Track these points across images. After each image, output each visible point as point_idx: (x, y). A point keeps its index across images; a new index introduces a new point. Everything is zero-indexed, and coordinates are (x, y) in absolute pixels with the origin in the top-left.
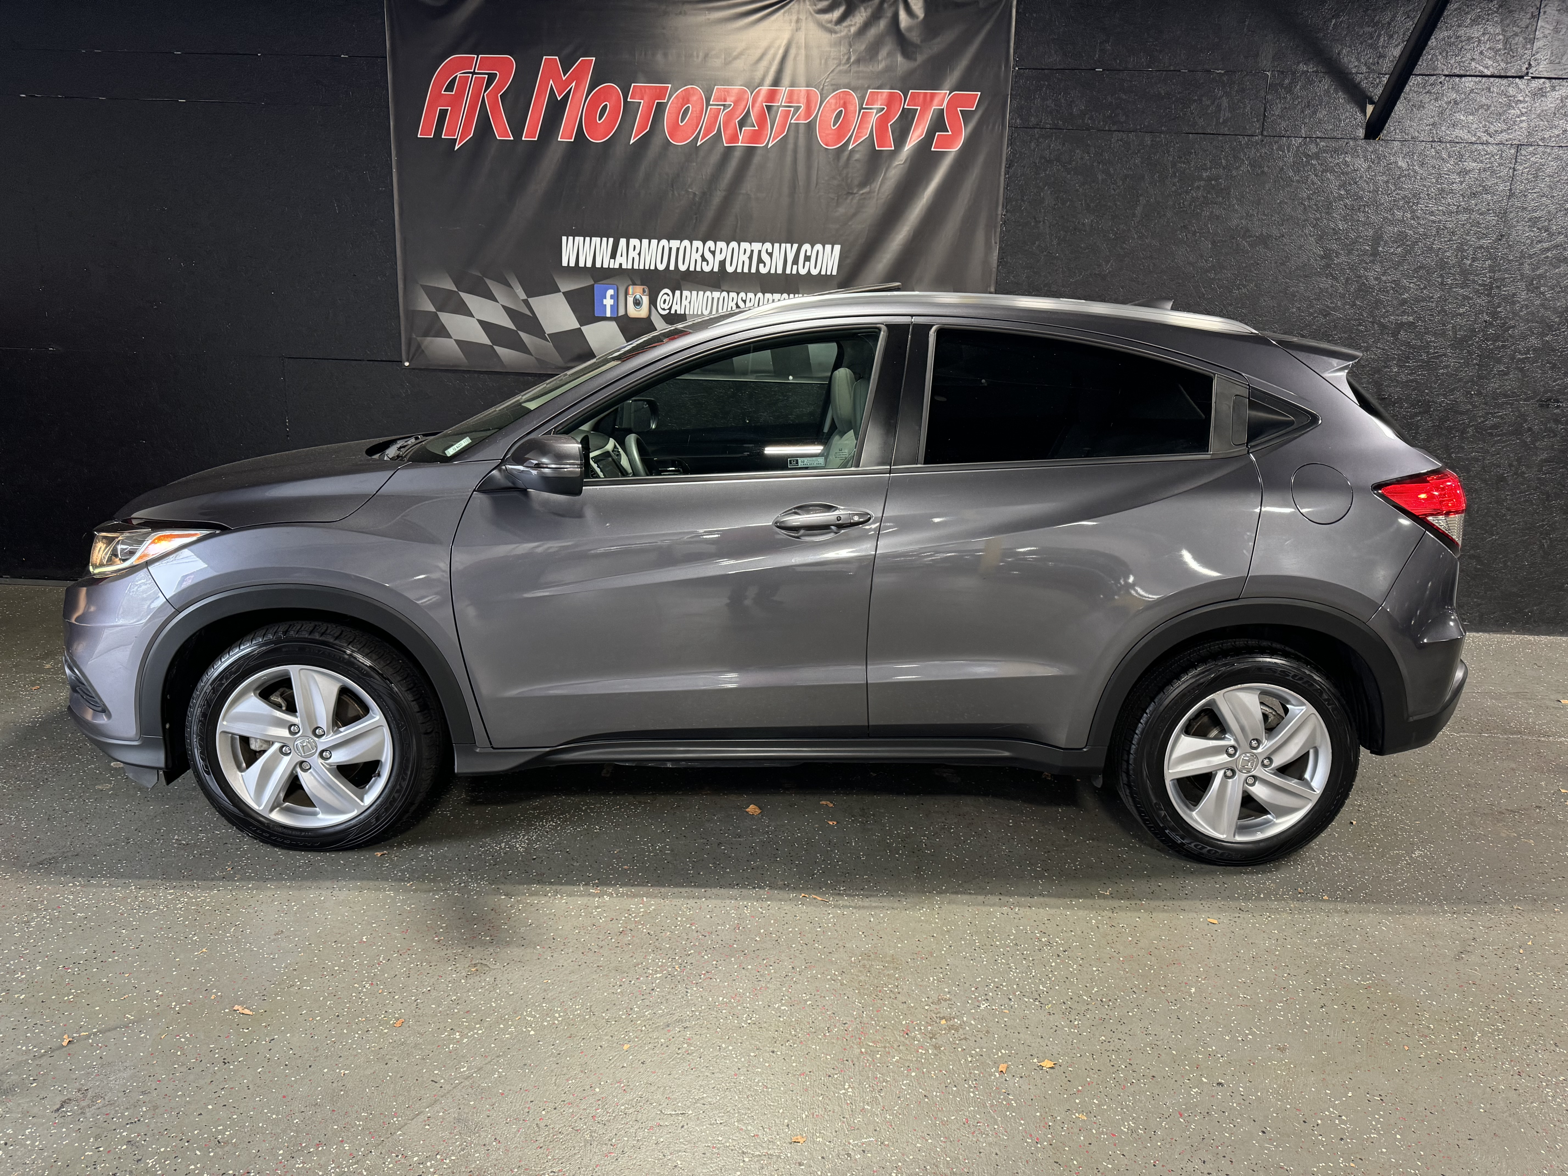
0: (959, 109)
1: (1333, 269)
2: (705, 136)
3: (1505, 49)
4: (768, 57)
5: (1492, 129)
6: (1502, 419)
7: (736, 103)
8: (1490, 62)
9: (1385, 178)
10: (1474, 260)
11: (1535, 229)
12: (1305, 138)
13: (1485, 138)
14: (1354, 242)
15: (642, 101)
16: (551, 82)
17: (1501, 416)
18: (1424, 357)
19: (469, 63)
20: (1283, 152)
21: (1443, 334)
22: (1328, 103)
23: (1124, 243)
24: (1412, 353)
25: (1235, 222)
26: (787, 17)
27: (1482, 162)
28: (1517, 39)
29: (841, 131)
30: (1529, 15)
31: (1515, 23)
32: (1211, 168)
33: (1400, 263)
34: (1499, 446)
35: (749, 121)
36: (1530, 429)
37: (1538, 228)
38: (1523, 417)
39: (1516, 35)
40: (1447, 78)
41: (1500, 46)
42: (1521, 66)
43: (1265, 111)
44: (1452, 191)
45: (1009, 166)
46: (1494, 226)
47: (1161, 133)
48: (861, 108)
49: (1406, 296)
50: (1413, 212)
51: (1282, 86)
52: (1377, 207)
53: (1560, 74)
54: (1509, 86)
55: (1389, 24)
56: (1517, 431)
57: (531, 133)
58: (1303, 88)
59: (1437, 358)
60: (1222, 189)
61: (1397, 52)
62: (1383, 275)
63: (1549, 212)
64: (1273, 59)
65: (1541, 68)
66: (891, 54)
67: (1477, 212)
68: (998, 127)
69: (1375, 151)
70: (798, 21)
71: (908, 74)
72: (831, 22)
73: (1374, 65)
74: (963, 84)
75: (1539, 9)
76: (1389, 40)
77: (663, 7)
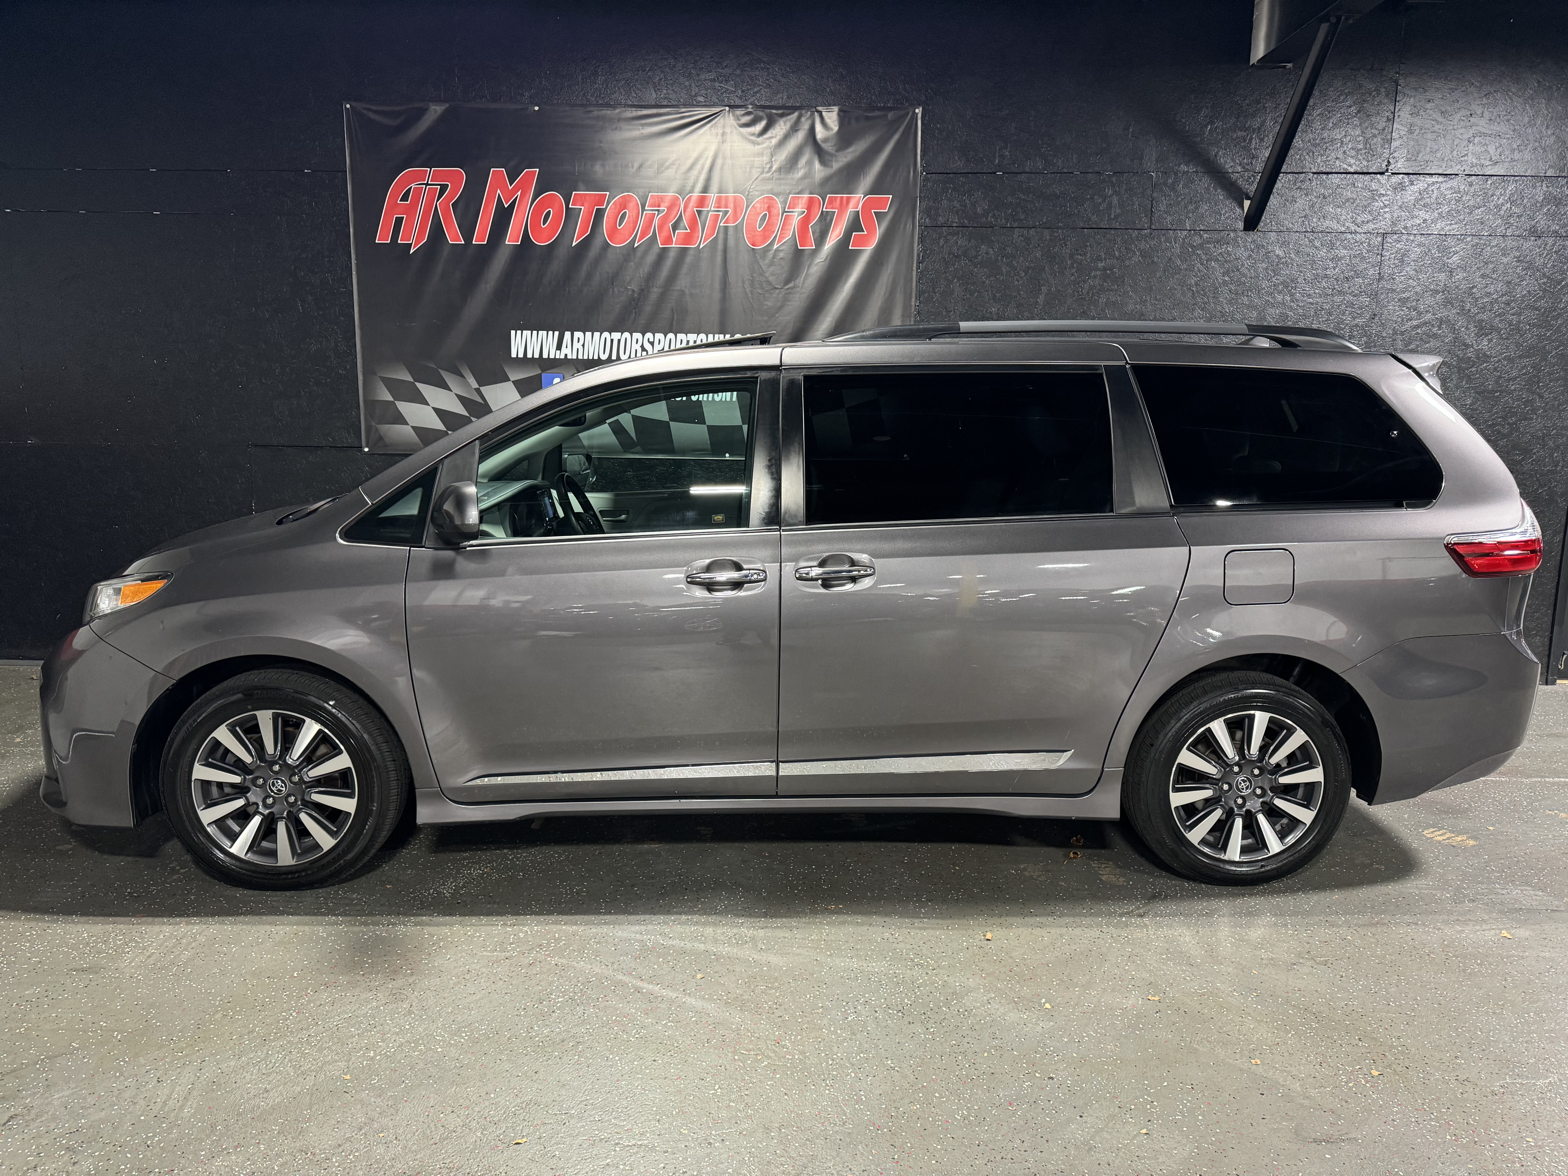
0: (873, 211)
2: (641, 238)
3: (1366, 149)
4: (698, 167)
5: (1359, 220)
7: (670, 208)
8: (1352, 161)
9: (1264, 265)
10: (1351, 337)
11: (1405, 308)
12: (1190, 230)
13: (1353, 228)
15: (583, 208)
16: (499, 191)
20: (1170, 243)
22: (1209, 199)
25: (1130, 307)
26: (714, 131)
27: (1352, 249)
28: (1375, 140)
30: (1385, 119)
31: (1372, 126)
32: (1105, 259)
35: (682, 225)
37: (1407, 308)
39: (1375, 136)
40: (1315, 176)
41: (1361, 146)
42: (1380, 163)
43: (1152, 207)
44: (1326, 276)
45: (920, 263)
46: (1366, 306)
47: (1058, 228)
48: (784, 212)
50: (1292, 295)
51: (1165, 184)
52: (1259, 291)
53: (1416, 170)
54: (1372, 181)
55: (1259, 128)
57: (480, 238)
58: (1185, 186)
60: (1116, 278)
61: (1266, 153)
63: (1417, 293)
64: (1157, 161)
65: (1399, 165)
66: (810, 163)
67: (1350, 294)
68: (909, 226)
69: (1254, 241)
70: (723, 134)
71: (826, 181)
72: (753, 134)
73: (1248, 164)
74: (876, 188)
75: (1394, 113)
76: (1260, 142)
77: (600, 124)
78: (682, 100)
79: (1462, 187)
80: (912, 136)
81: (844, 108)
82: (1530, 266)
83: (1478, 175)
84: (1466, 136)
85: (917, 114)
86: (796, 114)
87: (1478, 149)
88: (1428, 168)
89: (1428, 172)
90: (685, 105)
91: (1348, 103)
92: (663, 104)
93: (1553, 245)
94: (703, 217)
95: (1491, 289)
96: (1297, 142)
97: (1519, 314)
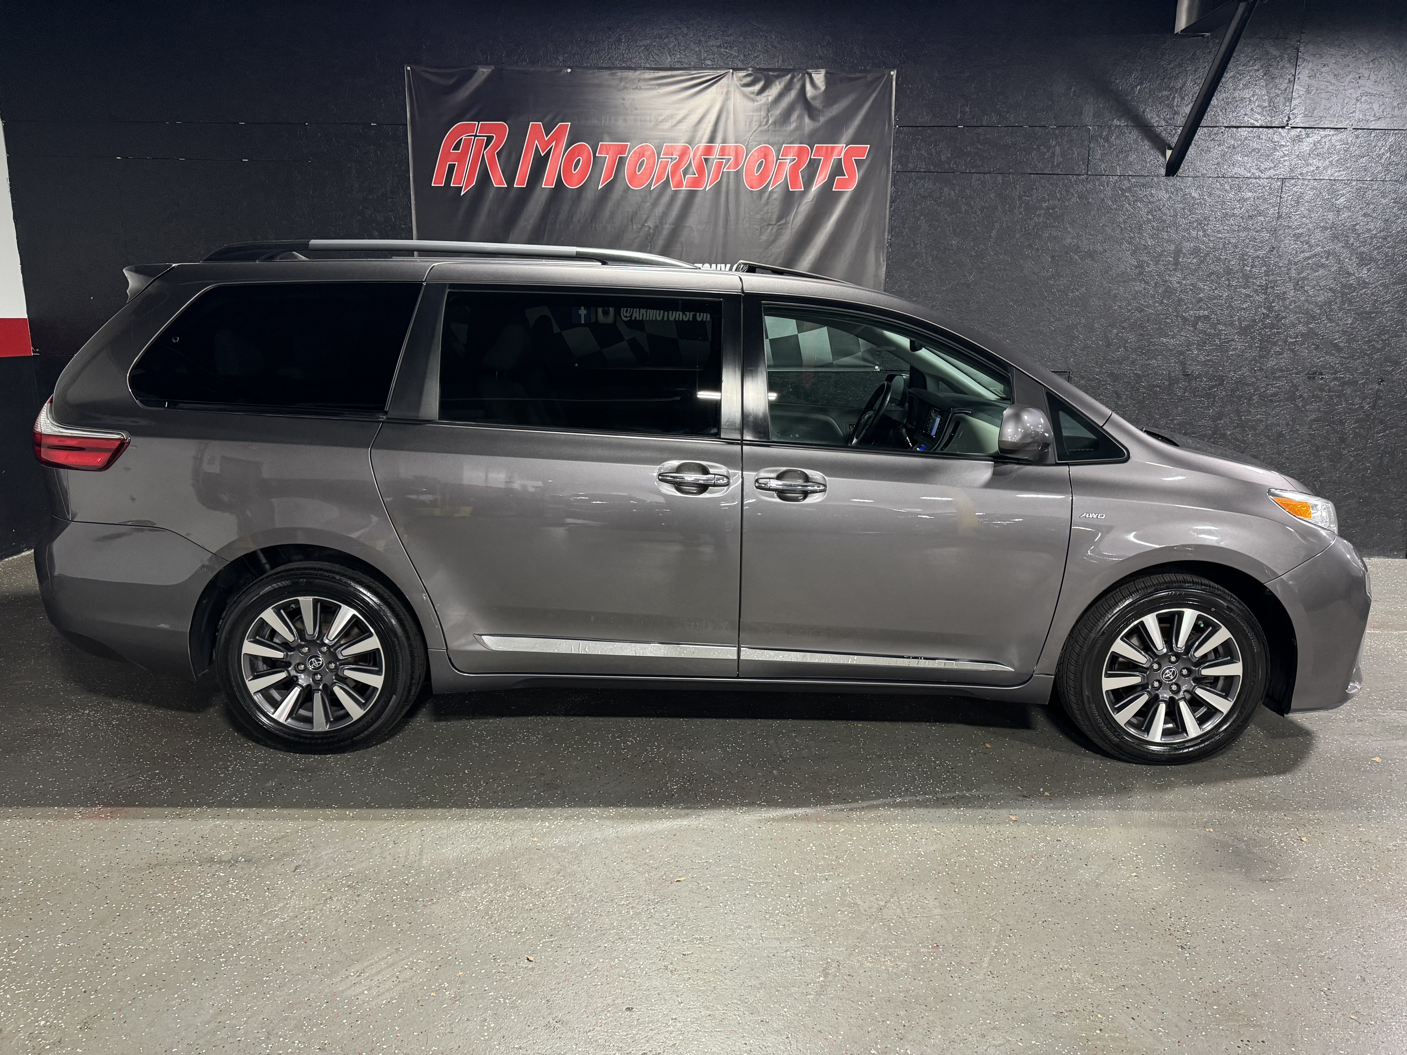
0: (853, 158)
1: (1145, 276)
3: (1270, 106)
4: (706, 121)
5: (1263, 167)
6: (1279, 389)
8: (1259, 117)
9: (1181, 206)
10: (1252, 267)
11: (1298, 242)
12: (1120, 176)
13: (1257, 174)
14: (1160, 255)
15: (608, 156)
16: (536, 142)
17: (1278, 386)
18: (1218, 342)
19: (471, 128)
20: (1104, 187)
21: (1232, 324)
22: (1137, 149)
23: (983, 259)
24: (1208, 340)
25: (1069, 241)
26: (719, 90)
27: (1256, 192)
28: (1278, 98)
29: (763, 177)
30: (1287, 81)
31: (1276, 87)
32: (1048, 200)
33: (1196, 270)
34: (1278, 410)
35: (691, 170)
36: (1301, 396)
37: (1301, 242)
38: (1296, 387)
39: (1278, 95)
40: (1227, 129)
41: (1266, 104)
42: (1282, 119)
43: (1089, 156)
44: (1234, 215)
45: (892, 202)
46: (1267, 241)
47: (1009, 174)
48: (778, 159)
49: (1201, 295)
51: (1101, 136)
52: (1177, 227)
53: (1312, 124)
54: (1274, 134)
55: (1181, 88)
56: (1292, 398)
58: (1117, 138)
59: (1227, 342)
60: (1057, 216)
61: (1187, 110)
62: (1183, 280)
63: (1309, 229)
64: (1094, 117)
65: (1298, 120)
66: (800, 117)
67: (1253, 230)
68: (884, 171)
69: (1173, 185)
70: (727, 93)
71: (814, 132)
72: (753, 93)
73: (1171, 119)
74: (856, 139)
75: (1294, 76)
76: (1181, 101)
77: (623, 84)
78: (692, 64)
79: (1350, 140)
80: (888, 95)
81: (831, 71)
82: (1404, 207)
83: (1364, 129)
84: (1355, 96)
85: (892, 76)
86: (789, 76)
87: (1365, 106)
88: (1322, 123)
89: (1321, 126)
90: (695, 68)
91: (1256, 68)
92: (676, 67)
94: (710, 164)
95: (1372, 226)
96: (1214, 102)
97: (1394, 247)
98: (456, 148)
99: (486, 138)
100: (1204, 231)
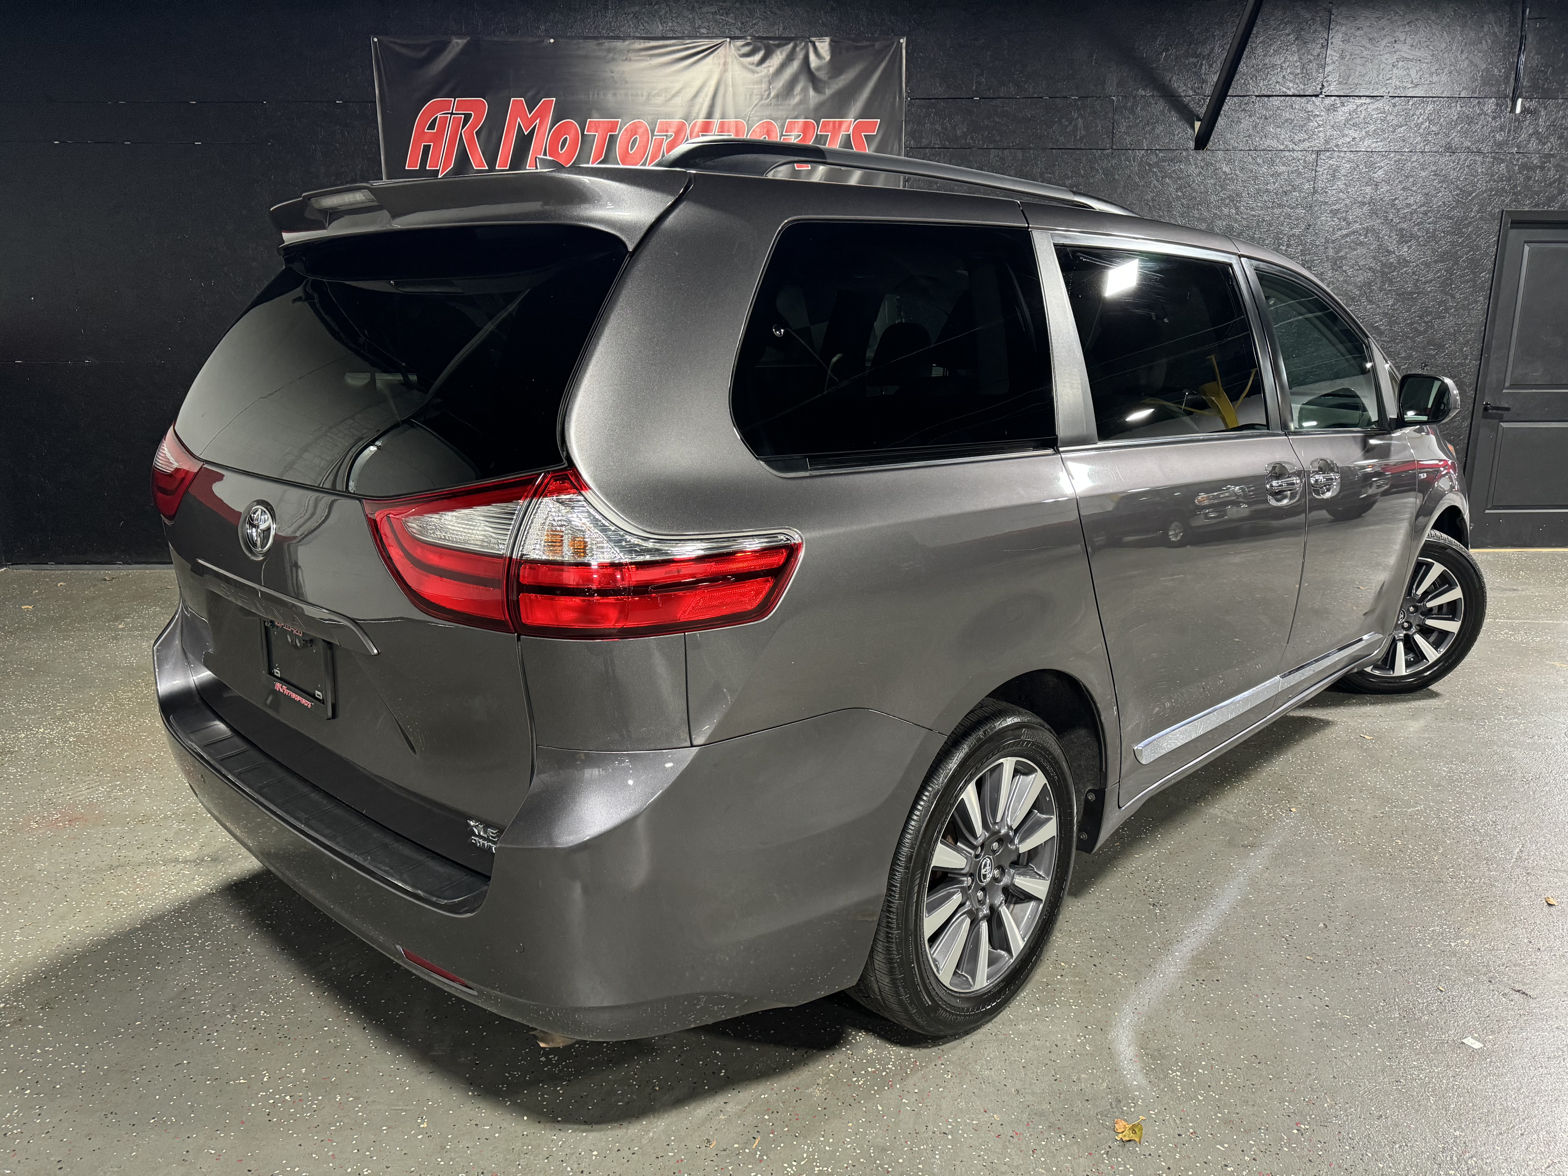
0: (863, 134)
3: (1302, 73)
4: (702, 94)
5: (1297, 138)
8: (1291, 85)
9: (1212, 181)
10: (1288, 246)
11: (1335, 219)
12: (1147, 150)
13: (1291, 146)
16: (519, 119)
20: (1130, 162)
22: (1164, 121)
26: (716, 61)
27: (1290, 165)
28: (1311, 65)
30: (1319, 46)
31: (1309, 53)
32: (1072, 177)
37: (1338, 219)
39: (1310, 61)
40: (1258, 99)
41: (1299, 71)
42: (1315, 87)
43: (1113, 128)
44: (1267, 191)
46: (1302, 217)
47: (1030, 149)
51: (1125, 107)
52: (1208, 205)
53: (1347, 92)
54: (1307, 103)
55: (1209, 55)
57: (502, 164)
58: (1143, 109)
61: (1215, 78)
63: (1346, 205)
64: (1117, 86)
65: (1332, 88)
66: (804, 90)
67: (1288, 207)
68: (896, 148)
69: (1203, 160)
70: (725, 64)
71: (820, 106)
72: (753, 64)
73: (1199, 89)
74: (865, 114)
75: (1327, 40)
76: (1209, 68)
77: (611, 55)
78: (686, 32)
79: (1386, 108)
80: (897, 64)
81: (836, 39)
82: (1445, 179)
83: (1401, 97)
84: (1390, 61)
85: (902, 44)
86: (791, 45)
87: (1402, 73)
88: (1357, 91)
89: (1357, 94)
90: (689, 37)
91: (1287, 32)
92: (668, 36)
93: (1466, 160)
95: (1411, 200)
96: (1242, 67)
97: (1435, 223)
98: (432, 127)
99: (463, 116)
100: (1237, 208)
